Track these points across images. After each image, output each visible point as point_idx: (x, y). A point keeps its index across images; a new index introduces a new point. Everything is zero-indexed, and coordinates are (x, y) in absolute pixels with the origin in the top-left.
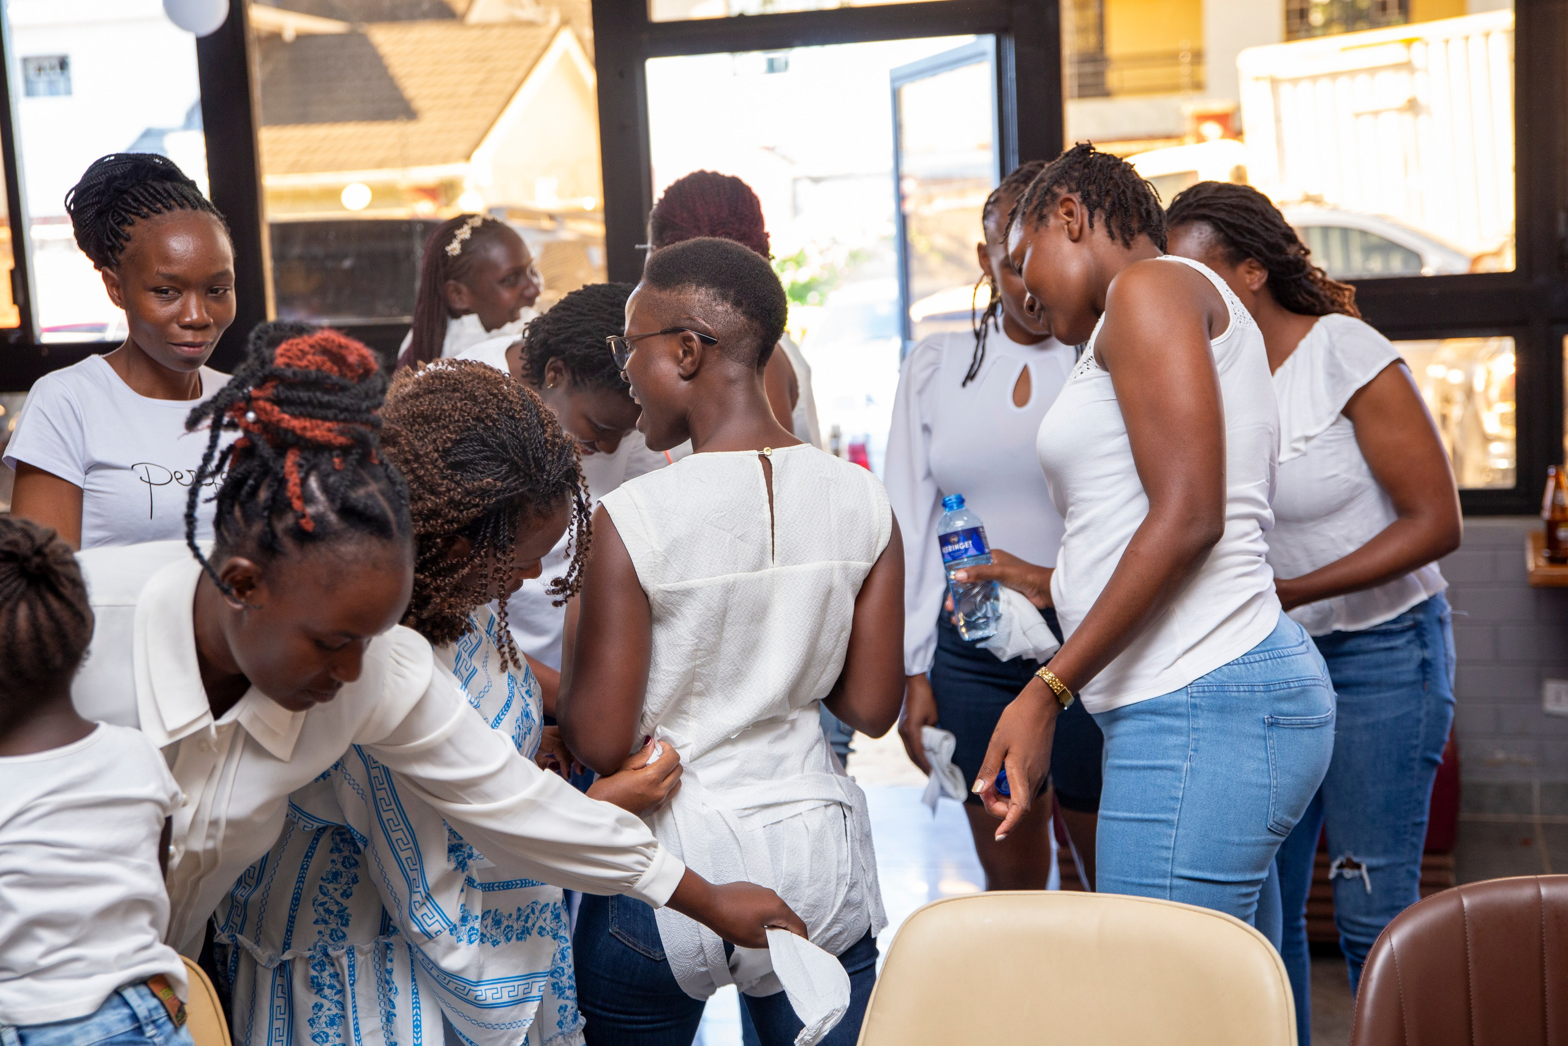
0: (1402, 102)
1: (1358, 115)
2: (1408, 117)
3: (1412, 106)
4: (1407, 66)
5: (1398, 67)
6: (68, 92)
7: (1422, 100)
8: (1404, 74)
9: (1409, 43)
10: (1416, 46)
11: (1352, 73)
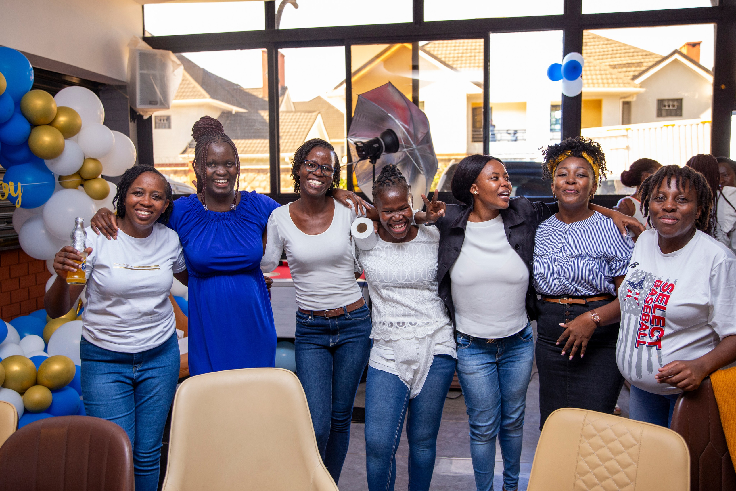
0: (625, 147)
1: (611, 149)
2: (626, 151)
3: (628, 148)
4: (626, 136)
5: (624, 136)
6: (169, 127)
7: (630, 146)
8: (625, 139)
9: (627, 130)
10: (629, 131)
11: (610, 137)
